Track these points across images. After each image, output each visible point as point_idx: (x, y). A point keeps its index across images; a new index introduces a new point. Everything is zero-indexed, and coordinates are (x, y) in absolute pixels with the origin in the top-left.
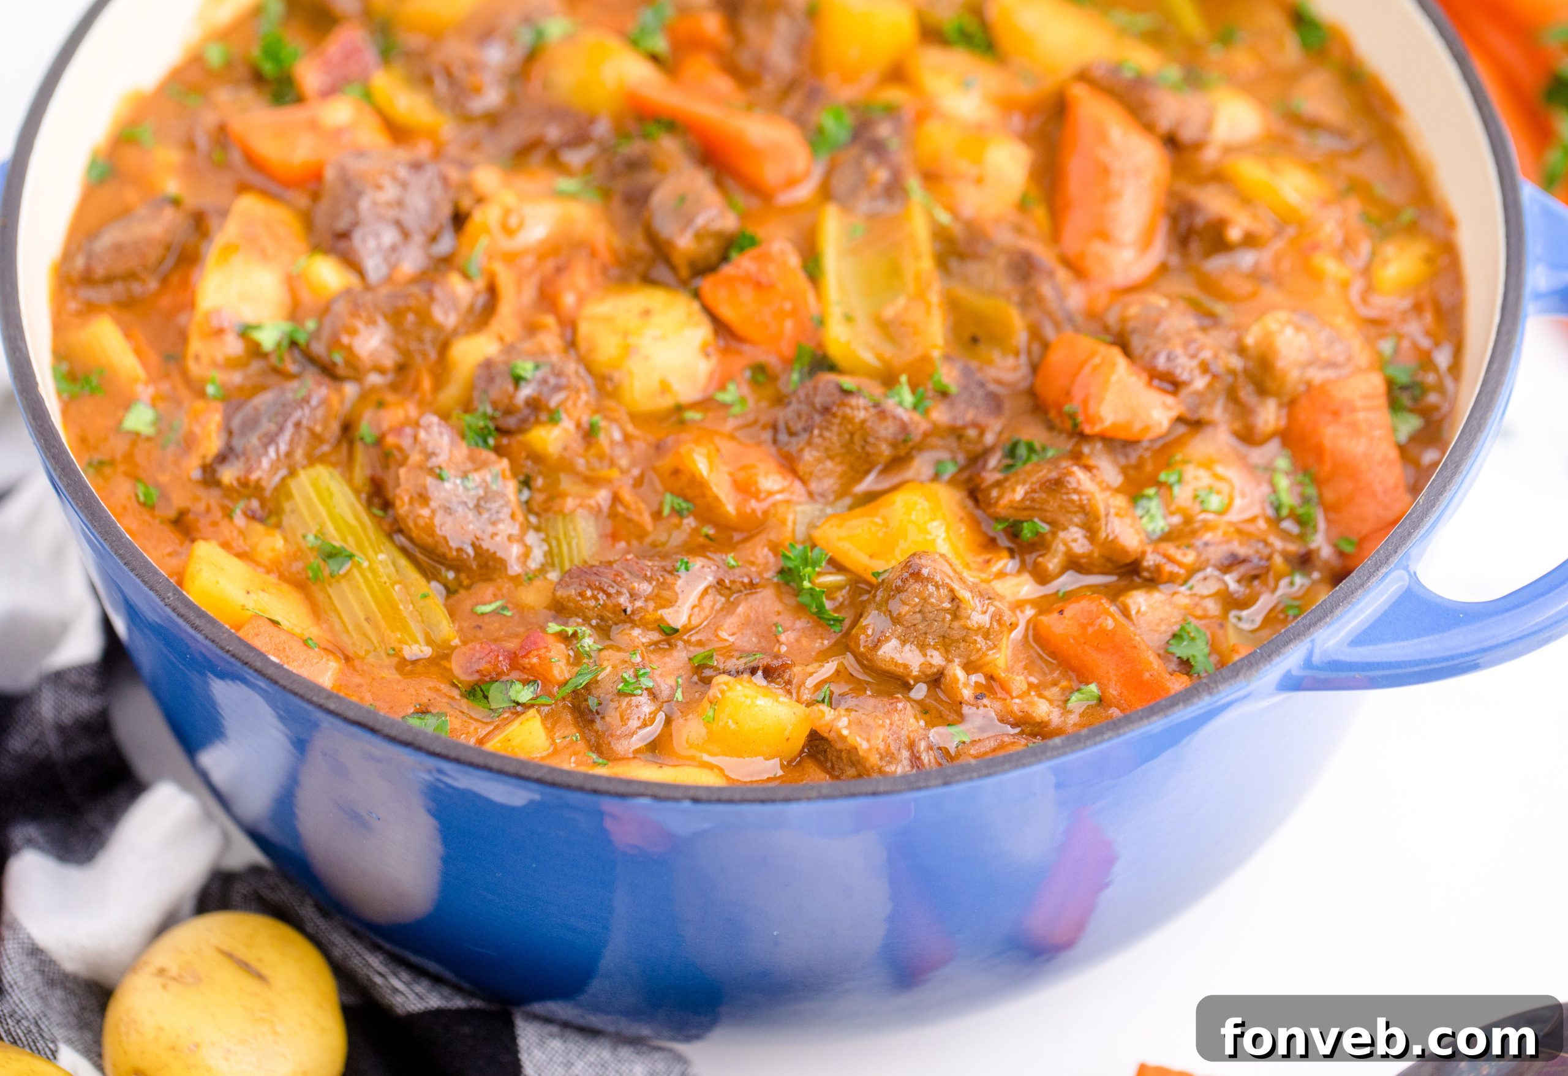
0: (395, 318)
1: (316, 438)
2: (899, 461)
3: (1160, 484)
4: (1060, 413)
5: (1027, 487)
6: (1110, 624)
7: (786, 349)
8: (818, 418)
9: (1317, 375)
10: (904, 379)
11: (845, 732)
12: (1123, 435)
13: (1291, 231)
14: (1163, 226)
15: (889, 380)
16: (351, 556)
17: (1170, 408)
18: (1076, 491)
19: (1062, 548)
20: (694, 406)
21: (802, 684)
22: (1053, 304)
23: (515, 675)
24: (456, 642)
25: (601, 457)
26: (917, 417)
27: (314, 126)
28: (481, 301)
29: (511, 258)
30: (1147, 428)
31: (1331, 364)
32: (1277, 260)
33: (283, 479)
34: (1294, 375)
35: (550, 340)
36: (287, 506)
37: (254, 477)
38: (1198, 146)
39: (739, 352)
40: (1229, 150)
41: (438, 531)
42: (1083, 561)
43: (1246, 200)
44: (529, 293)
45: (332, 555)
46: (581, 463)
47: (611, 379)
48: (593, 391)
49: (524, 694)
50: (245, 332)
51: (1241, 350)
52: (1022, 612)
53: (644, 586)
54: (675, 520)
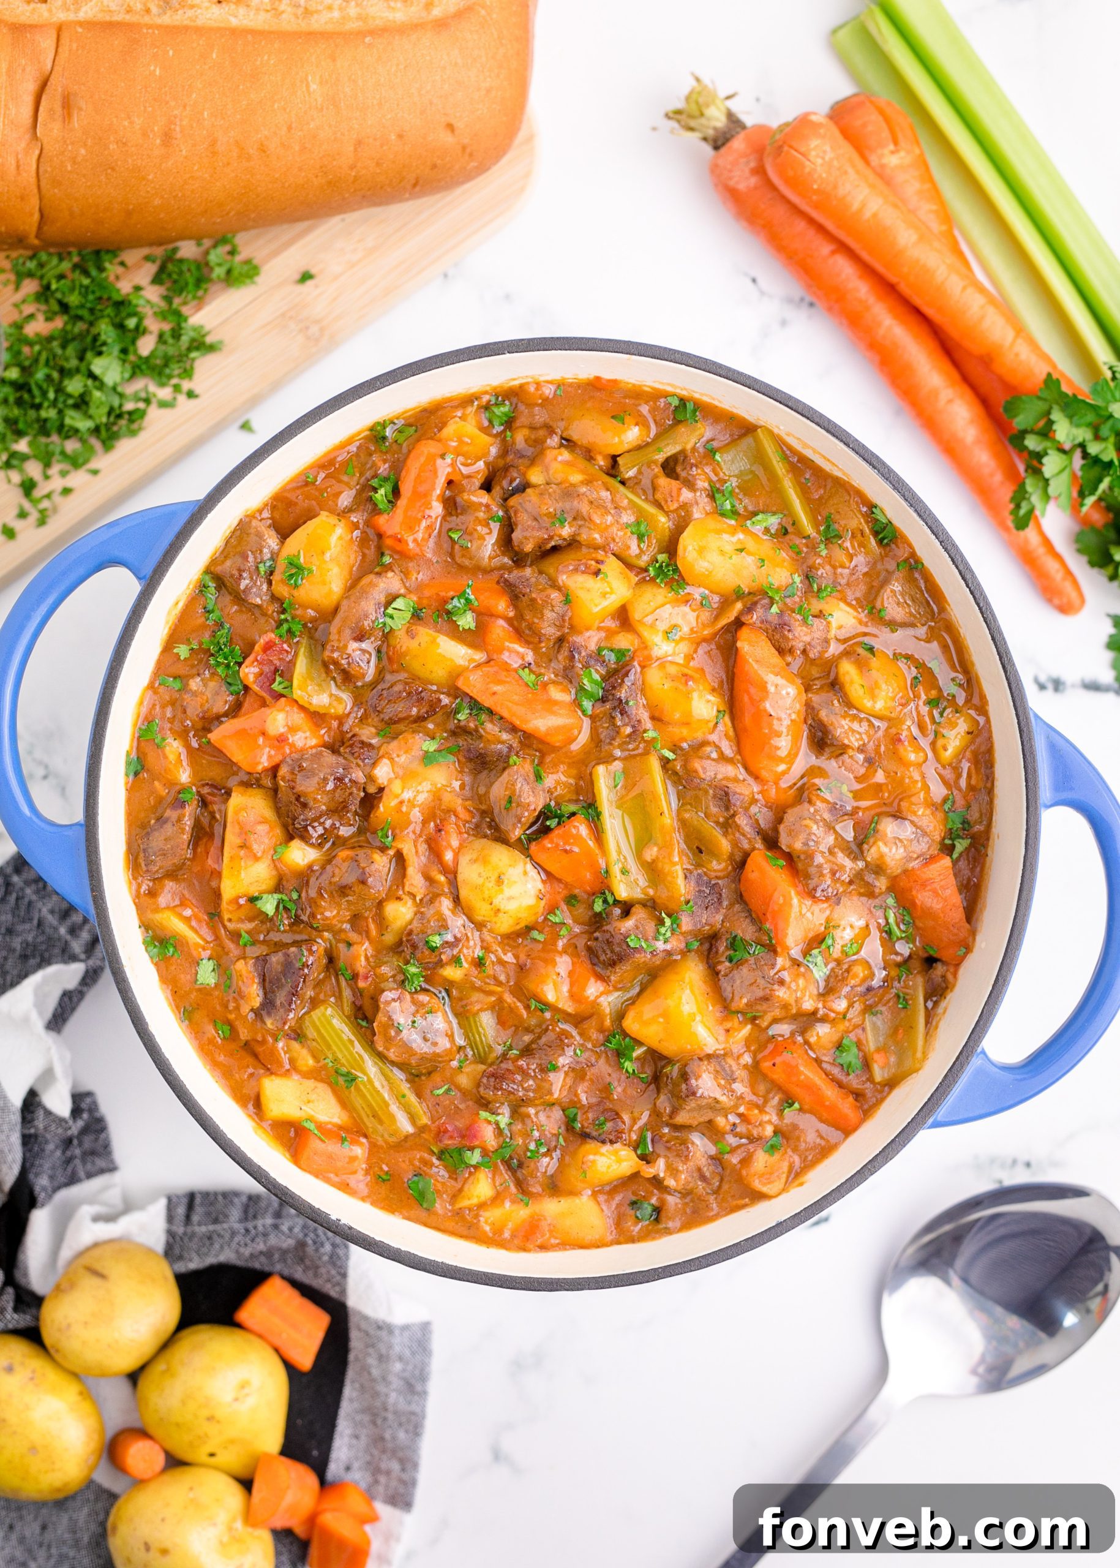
7: (587, 886)
13: (885, 725)
14: (805, 732)
16: (356, 1077)
20: (536, 926)
24: (426, 1120)
27: (265, 732)
28: (395, 869)
34: (895, 866)
44: (423, 851)
46: (477, 982)
50: (251, 901)
53: (531, 1082)
54: (539, 1013)
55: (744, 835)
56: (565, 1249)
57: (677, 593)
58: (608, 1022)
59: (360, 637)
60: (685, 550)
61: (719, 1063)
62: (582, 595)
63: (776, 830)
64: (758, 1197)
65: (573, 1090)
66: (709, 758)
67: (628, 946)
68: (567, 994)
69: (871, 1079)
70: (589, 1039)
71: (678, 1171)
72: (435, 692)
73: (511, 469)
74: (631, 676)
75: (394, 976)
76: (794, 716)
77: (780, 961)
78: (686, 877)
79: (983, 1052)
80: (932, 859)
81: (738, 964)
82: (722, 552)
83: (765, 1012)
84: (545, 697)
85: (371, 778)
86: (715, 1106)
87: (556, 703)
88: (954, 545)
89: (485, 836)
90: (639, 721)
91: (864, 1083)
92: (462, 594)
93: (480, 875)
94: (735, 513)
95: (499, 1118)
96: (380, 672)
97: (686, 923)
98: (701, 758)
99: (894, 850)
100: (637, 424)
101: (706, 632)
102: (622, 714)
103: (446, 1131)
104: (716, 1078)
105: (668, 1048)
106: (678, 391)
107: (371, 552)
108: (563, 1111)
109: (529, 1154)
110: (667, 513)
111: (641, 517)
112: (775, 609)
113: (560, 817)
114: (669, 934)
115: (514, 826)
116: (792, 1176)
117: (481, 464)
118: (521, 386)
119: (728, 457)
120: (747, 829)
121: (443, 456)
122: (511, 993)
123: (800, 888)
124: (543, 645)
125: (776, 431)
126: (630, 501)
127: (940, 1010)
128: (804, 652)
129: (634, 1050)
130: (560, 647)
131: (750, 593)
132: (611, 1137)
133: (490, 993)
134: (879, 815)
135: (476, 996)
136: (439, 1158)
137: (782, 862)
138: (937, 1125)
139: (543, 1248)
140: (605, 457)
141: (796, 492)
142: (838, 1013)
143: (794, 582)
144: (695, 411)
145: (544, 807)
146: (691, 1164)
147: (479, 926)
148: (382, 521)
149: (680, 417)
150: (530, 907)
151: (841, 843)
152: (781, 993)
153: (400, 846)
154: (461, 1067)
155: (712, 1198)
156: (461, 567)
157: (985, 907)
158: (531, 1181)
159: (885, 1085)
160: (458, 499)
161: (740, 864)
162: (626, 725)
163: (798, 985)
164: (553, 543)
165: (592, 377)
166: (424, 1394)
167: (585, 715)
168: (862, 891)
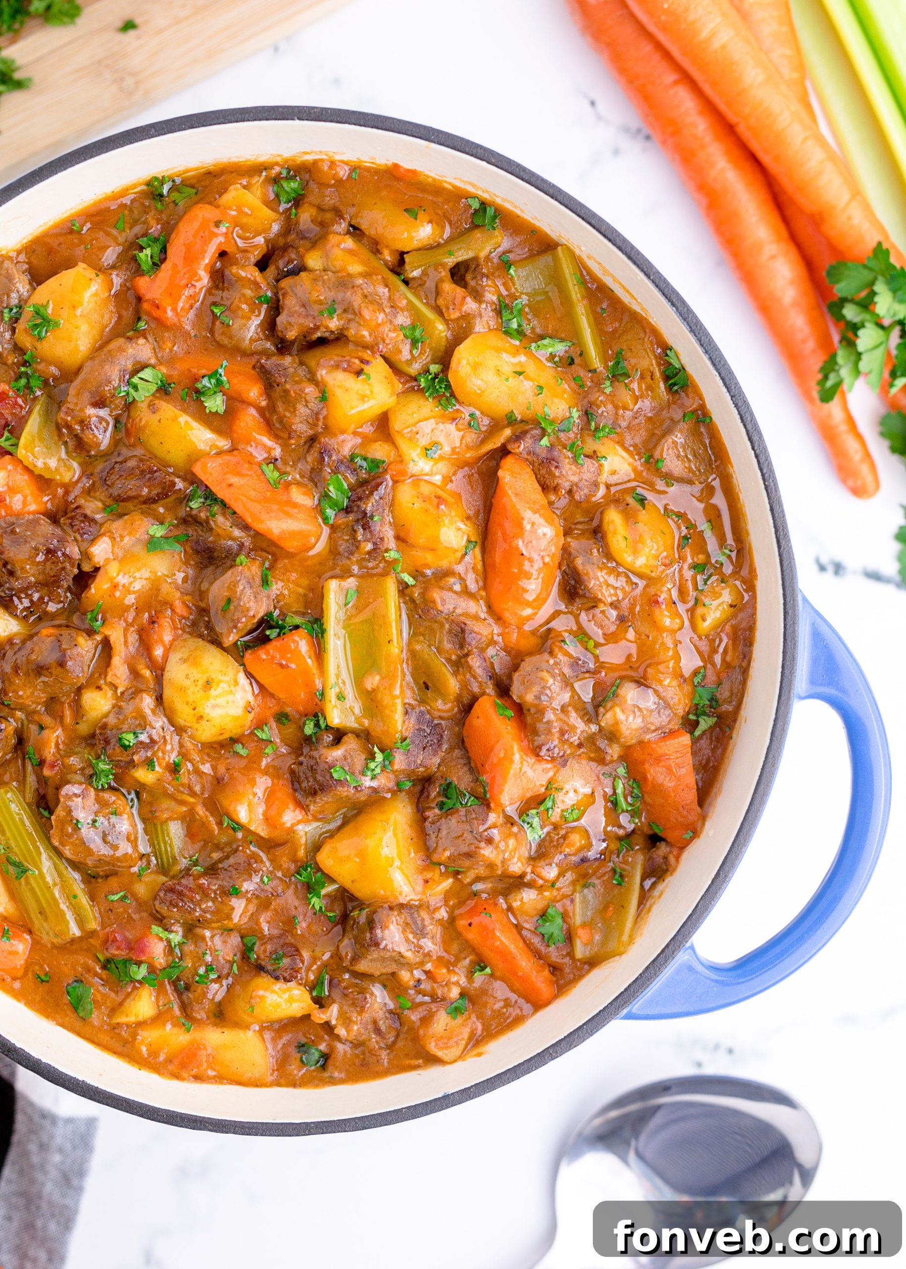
7: (301, 707)
9: (647, 737)
13: (644, 584)
14: (558, 578)
16: (27, 870)
20: (243, 738)
21: (310, 968)
25: (182, 785)
28: (99, 654)
31: (657, 729)
44: (132, 642)
45: (14, 864)
46: (169, 788)
53: (210, 904)
54: (231, 832)
55: (475, 678)
56: (222, 1083)
57: (445, 409)
58: (301, 853)
59: (100, 403)
60: (459, 363)
61: (412, 915)
62: (339, 393)
63: (510, 677)
64: (433, 1060)
65: (254, 918)
66: (450, 589)
67: (332, 777)
68: (261, 817)
69: (571, 954)
70: (280, 867)
71: (351, 1021)
72: (170, 474)
73: (290, 250)
74: (382, 490)
75: (83, 769)
76: (547, 560)
77: (493, 817)
78: (406, 713)
79: (692, 948)
80: (672, 734)
81: (448, 812)
82: (498, 372)
83: (469, 869)
84: (285, 498)
85: (86, 555)
86: (399, 960)
87: (295, 505)
88: (745, 402)
89: (201, 636)
90: (382, 539)
91: (564, 957)
92: (214, 374)
93: (187, 677)
94: (520, 332)
95: (172, 936)
96: (116, 443)
97: (400, 762)
98: (442, 588)
99: (631, 719)
100: (430, 222)
101: (468, 455)
102: (364, 529)
103: (115, 940)
104: (404, 931)
105: (361, 890)
106: (480, 193)
107: (128, 314)
108: (242, 937)
109: (197, 979)
110: (446, 321)
111: (417, 320)
112: (545, 442)
113: (281, 628)
114: (378, 770)
115: (230, 632)
116: (471, 1044)
117: (260, 240)
118: (315, 162)
119: (523, 273)
120: (479, 672)
121: (217, 224)
122: (204, 805)
123: (526, 743)
124: (293, 441)
125: (577, 252)
126: (410, 302)
127: (656, 893)
128: (570, 492)
129: (323, 887)
130: (311, 446)
131: (522, 421)
132: (286, 975)
133: (182, 803)
134: (622, 678)
135: (167, 804)
136: (104, 967)
137: (510, 713)
138: (630, 1017)
139: (198, 1078)
140: (393, 252)
141: (588, 320)
142: (546, 881)
143: (570, 417)
144: (495, 217)
145: (266, 615)
146: (366, 1016)
147: (180, 730)
148: (143, 283)
149: (478, 222)
150: (237, 718)
151: (577, 703)
152: (487, 852)
153: (107, 632)
154: (139, 875)
155: (384, 1054)
156: (220, 345)
157: (720, 791)
158: (196, 1007)
159: (585, 963)
160: (227, 272)
161: (467, 707)
162: (367, 540)
163: (507, 845)
164: (319, 334)
165: (390, 163)
166: (79, 1190)
167: (326, 524)
168: (592, 755)
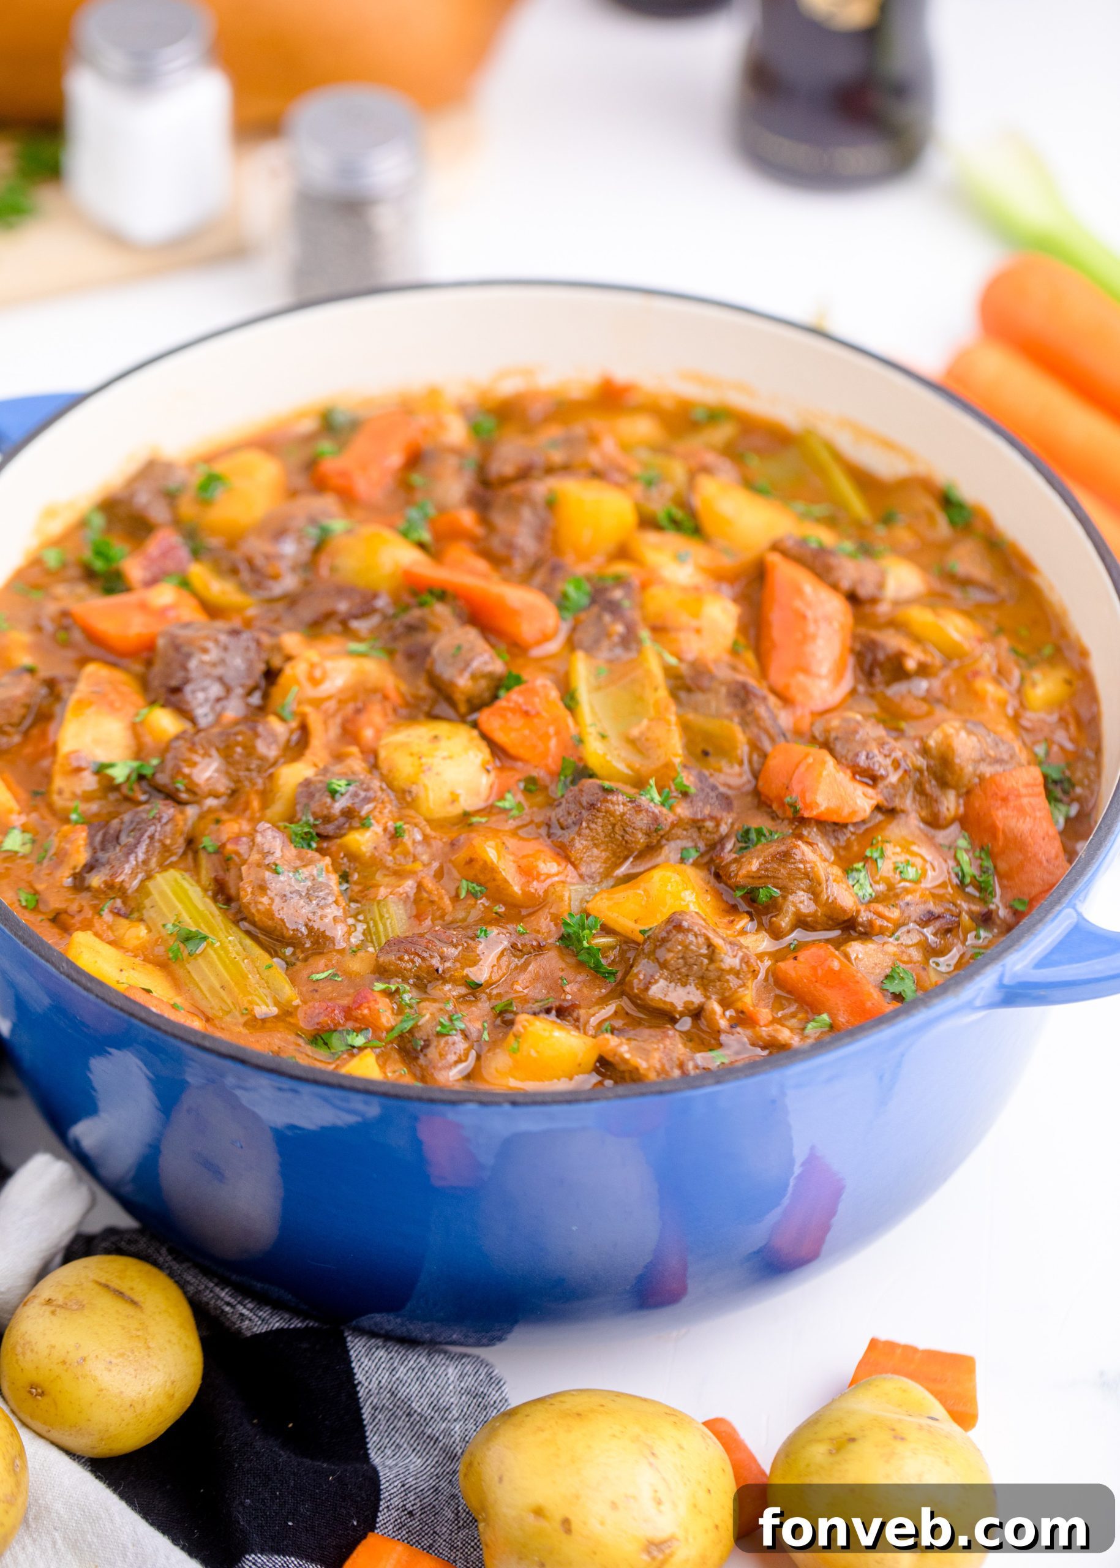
0: (226, 753)
1: (166, 850)
2: (651, 849)
3: (866, 859)
4: (782, 804)
5: (761, 860)
6: (836, 965)
7: (552, 763)
8: (585, 813)
9: (987, 770)
10: (652, 782)
11: (627, 1056)
12: (835, 819)
13: (956, 663)
14: (851, 661)
15: (640, 784)
16: (205, 938)
17: (871, 798)
18: (802, 861)
19: (792, 909)
20: (478, 812)
21: (588, 1022)
22: (768, 723)
23: (350, 1025)
24: (297, 1002)
25: (406, 854)
26: (665, 810)
27: (143, 607)
28: (295, 737)
29: (317, 703)
30: (854, 813)
31: (998, 761)
32: (946, 686)
33: (142, 881)
34: (969, 769)
35: (357, 764)
36: (147, 903)
37: (119, 880)
38: (874, 601)
39: (512, 769)
40: (897, 603)
41: (276, 914)
42: (809, 919)
43: (917, 640)
44: (334, 731)
45: (188, 938)
46: (389, 860)
47: (410, 792)
48: (395, 802)
49: (359, 1040)
50: (100, 770)
51: (925, 751)
52: (762, 961)
53: (451, 950)
54: (471, 901)
85: (277, 648)
97: (682, 809)
102: (613, 615)
109: (439, 1029)
135: (383, 879)
153: (305, 709)
162: (618, 622)
167: (565, 623)
168: (922, 810)
